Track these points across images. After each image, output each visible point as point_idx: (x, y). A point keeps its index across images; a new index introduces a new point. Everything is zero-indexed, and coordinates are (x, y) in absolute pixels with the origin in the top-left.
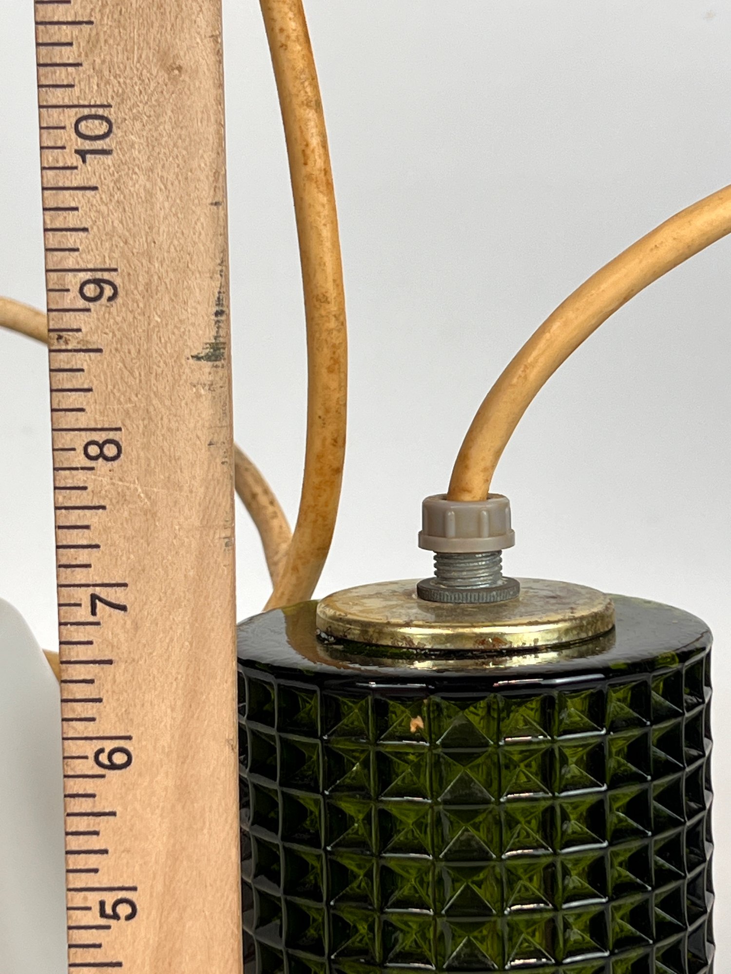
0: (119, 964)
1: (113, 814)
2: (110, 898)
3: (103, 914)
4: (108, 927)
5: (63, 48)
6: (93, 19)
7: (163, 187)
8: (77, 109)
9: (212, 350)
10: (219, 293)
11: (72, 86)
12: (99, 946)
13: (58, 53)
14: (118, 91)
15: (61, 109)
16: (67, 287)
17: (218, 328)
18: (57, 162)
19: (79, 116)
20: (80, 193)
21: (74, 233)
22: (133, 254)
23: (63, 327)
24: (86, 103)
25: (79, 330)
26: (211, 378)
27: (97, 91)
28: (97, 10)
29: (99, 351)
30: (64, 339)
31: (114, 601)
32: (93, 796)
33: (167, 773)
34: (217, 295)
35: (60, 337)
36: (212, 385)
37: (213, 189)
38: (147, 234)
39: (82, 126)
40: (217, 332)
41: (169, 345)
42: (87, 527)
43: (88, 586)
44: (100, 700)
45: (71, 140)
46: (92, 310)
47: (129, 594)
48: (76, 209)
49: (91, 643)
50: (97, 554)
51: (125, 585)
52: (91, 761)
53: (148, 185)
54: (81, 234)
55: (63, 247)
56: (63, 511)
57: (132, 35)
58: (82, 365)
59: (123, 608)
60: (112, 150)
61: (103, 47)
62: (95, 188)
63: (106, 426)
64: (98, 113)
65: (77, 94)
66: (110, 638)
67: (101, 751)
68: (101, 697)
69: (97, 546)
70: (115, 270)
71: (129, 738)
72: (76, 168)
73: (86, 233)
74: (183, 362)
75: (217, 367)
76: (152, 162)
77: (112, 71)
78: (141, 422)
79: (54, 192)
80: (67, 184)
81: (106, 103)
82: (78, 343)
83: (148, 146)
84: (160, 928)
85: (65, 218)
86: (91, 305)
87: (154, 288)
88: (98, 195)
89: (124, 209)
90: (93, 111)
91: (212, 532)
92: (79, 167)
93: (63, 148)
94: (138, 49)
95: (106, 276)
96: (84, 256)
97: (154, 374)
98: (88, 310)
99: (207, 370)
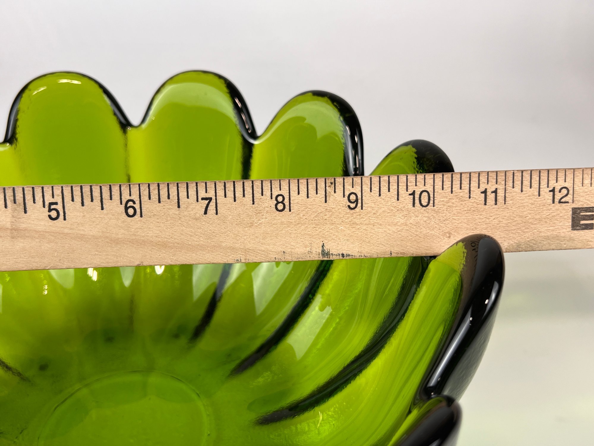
0: (25, 212)
1: (102, 209)
2: (59, 207)
3: (51, 204)
4: (44, 206)
5: (459, 185)
6: (471, 198)
7: (399, 230)
8: (433, 192)
9: (326, 252)
10: (352, 255)
11: (443, 189)
12: (34, 202)
13: (457, 183)
14: (440, 210)
15: (433, 184)
16: (354, 186)
17: (336, 255)
18: (410, 182)
19: (430, 192)
20: (396, 193)
21: (378, 190)
22: (369, 217)
23: (336, 184)
24: (435, 196)
25: (335, 192)
26: (314, 252)
27: (440, 201)
28: (475, 200)
29: (326, 202)
30: (331, 185)
31: (209, 208)
32: (111, 199)
33: (124, 234)
34: (351, 254)
35: (332, 183)
36: (311, 252)
37: (397, 252)
38: (378, 223)
39: (425, 194)
40: (335, 255)
41: (329, 233)
42: (244, 196)
43: (216, 196)
44: (159, 202)
45: (420, 188)
46: (344, 198)
47: (212, 216)
48: (389, 191)
49: (188, 198)
50: (231, 201)
51: (217, 214)
52: (128, 198)
53: (399, 224)
54: (378, 193)
55: (372, 185)
56: (251, 185)
57: (464, 216)
58: (319, 194)
59: (206, 213)
60: (414, 207)
61: (459, 203)
62: (398, 199)
63: (291, 205)
64: (431, 201)
65: (440, 192)
66: (191, 207)
67: (134, 203)
68: (161, 202)
69: (235, 201)
70: (362, 209)
71: (141, 216)
72: (407, 191)
73: (378, 195)
74: (322, 240)
75: (319, 254)
76: (409, 225)
77: (449, 207)
78: (293, 221)
79: (397, 181)
80: (400, 187)
81: (435, 204)
82: (329, 192)
83: (417, 223)
84: (46, 232)
85: (385, 186)
86: (346, 198)
87: (354, 226)
88: (395, 201)
89: (389, 213)
90: (432, 199)
91: (243, 253)
92: (407, 192)
93: (416, 185)
94: (458, 219)
95: (359, 205)
96: (368, 194)
97: (315, 226)
98: (344, 197)
99: (318, 250)
